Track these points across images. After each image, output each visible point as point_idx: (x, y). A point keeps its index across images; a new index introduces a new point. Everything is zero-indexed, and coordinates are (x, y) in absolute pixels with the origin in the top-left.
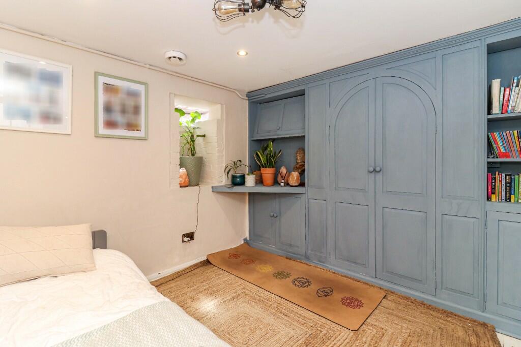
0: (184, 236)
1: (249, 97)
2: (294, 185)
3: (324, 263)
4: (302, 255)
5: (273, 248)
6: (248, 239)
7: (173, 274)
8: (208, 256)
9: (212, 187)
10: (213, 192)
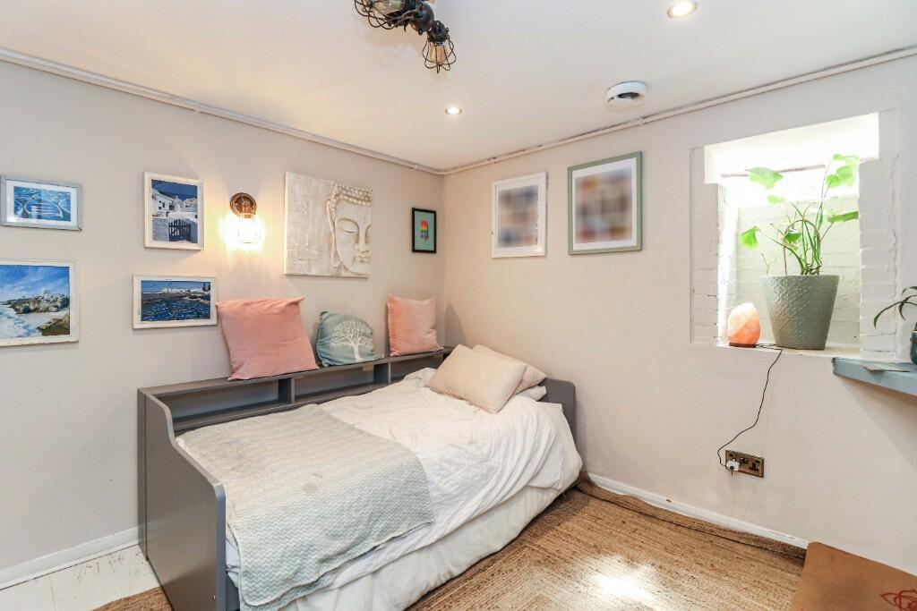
0: (731, 455)
7: (694, 521)
8: (815, 546)
9: (834, 360)
10: (835, 373)
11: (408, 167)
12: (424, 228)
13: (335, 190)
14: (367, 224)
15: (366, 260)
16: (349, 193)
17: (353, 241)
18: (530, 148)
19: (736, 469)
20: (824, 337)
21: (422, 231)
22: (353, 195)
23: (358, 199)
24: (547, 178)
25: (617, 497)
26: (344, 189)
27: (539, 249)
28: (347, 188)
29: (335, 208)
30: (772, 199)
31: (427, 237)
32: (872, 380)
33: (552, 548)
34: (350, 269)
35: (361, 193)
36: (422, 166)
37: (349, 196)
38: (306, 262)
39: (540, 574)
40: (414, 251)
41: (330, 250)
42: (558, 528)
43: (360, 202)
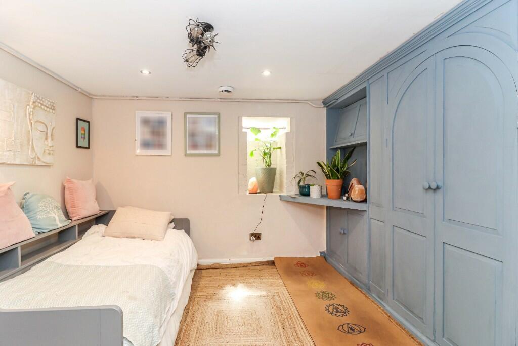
0: (252, 235)
1: (325, 105)
2: (355, 199)
3: (383, 301)
4: (364, 284)
5: (342, 268)
6: (326, 252)
7: (240, 264)
8: (276, 258)
9: (280, 196)
10: (280, 200)
11: (74, 88)
12: (83, 132)
13: (33, 99)
14: (53, 126)
15: (51, 152)
16: (42, 102)
17: (44, 138)
18: (162, 97)
19: (254, 239)
20: (272, 188)
21: (82, 134)
22: (44, 104)
23: (47, 107)
24: (172, 115)
25: (211, 266)
26: (38, 98)
27: (167, 152)
28: (41, 98)
29: (33, 112)
30: (257, 139)
31: (84, 138)
32: (293, 200)
33: (205, 294)
34: (42, 159)
35: (49, 103)
36: (83, 90)
37: (42, 104)
38: (12, 153)
39: (210, 304)
40: (78, 147)
41: (28, 145)
42: (200, 286)
43: (48, 110)
